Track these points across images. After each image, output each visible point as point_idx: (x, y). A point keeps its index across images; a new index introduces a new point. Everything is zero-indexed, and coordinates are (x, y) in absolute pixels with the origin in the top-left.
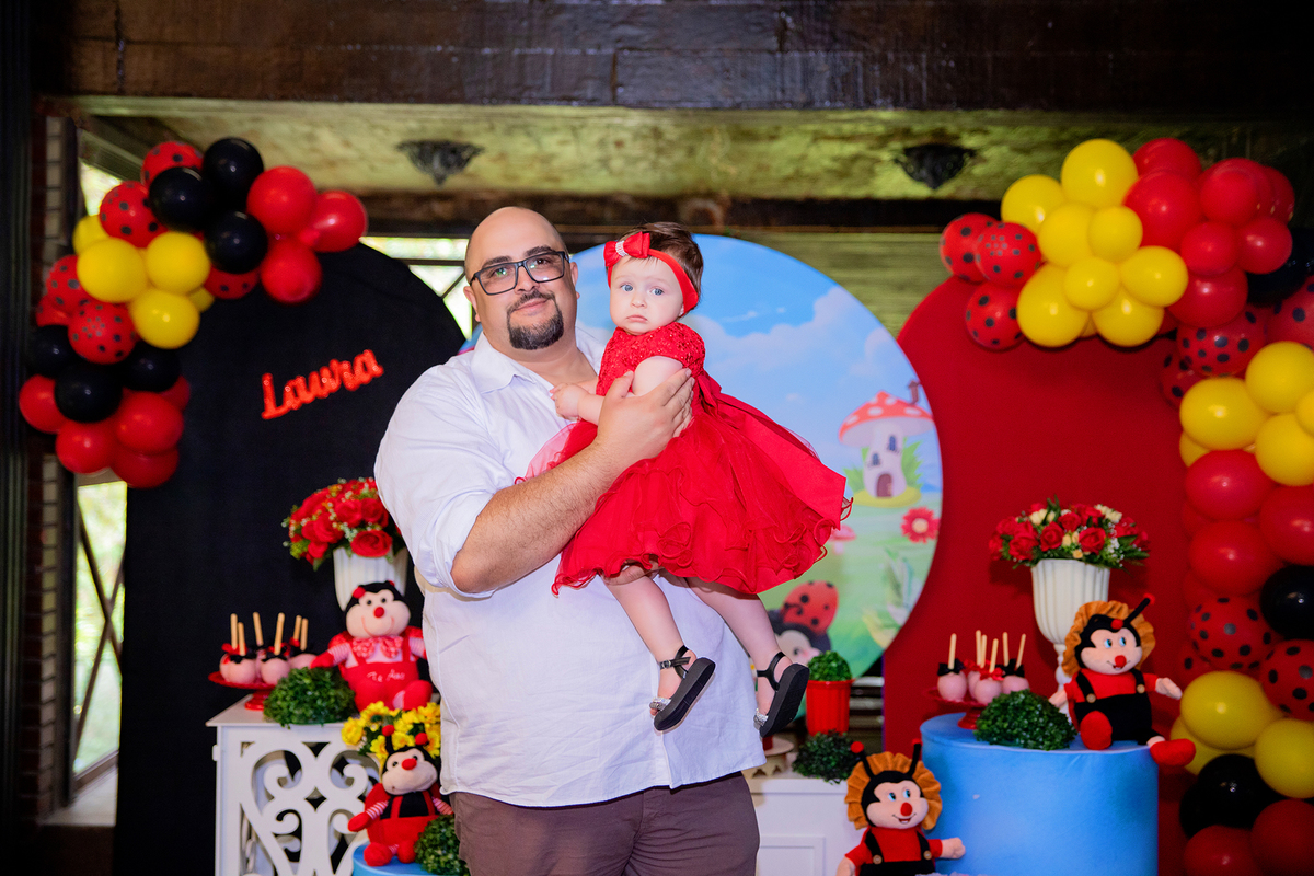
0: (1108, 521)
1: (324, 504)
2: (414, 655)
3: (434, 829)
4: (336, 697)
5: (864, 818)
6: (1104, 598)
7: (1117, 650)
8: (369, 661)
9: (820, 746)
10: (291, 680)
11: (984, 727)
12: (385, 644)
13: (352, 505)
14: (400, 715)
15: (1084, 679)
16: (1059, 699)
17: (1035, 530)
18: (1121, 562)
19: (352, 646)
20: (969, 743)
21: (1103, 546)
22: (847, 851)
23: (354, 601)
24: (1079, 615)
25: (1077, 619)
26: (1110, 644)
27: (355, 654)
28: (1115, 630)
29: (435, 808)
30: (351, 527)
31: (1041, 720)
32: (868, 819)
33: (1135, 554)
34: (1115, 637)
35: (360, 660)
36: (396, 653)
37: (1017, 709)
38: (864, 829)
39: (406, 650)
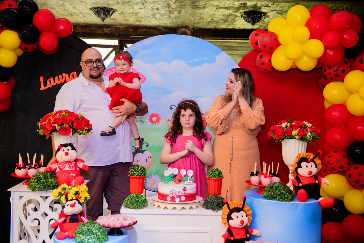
0: (307, 126)
1: (49, 117)
2: (79, 168)
3: (80, 228)
4: (51, 182)
5: (228, 224)
6: (305, 152)
7: (309, 169)
8: (63, 170)
9: (211, 199)
10: (36, 176)
11: (265, 194)
12: (69, 164)
13: (59, 118)
14: (71, 188)
15: (298, 178)
16: (290, 185)
17: (283, 129)
18: (311, 140)
19: (58, 165)
20: (260, 199)
21: (305, 135)
22: (222, 235)
23: (59, 150)
25: (296, 158)
26: (307, 167)
27: (59, 167)
28: (309, 163)
29: (82, 220)
30: (58, 125)
31: (284, 192)
33: (316, 138)
34: (309, 165)
35: (61, 169)
36: (73, 167)
37: (276, 188)
39: (76, 166)
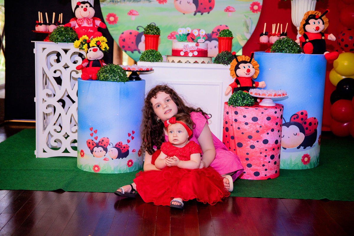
2: (96, 25)
4: (72, 35)
5: (235, 74)
6: (314, 10)
7: (317, 25)
8: (82, 26)
9: (222, 54)
10: (58, 29)
11: (274, 48)
12: (87, 20)
15: (305, 35)
16: (298, 41)
19: (77, 22)
22: (230, 84)
23: (77, 6)
24: (306, 14)
25: (305, 16)
26: (315, 23)
28: (316, 19)
29: (103, 65)
31: (291, 44)
32: (236, 75)
34: (316, 21)
35: (79, 25)
36: (91, 24)
38: (235, 78)
39: (94, 23)
